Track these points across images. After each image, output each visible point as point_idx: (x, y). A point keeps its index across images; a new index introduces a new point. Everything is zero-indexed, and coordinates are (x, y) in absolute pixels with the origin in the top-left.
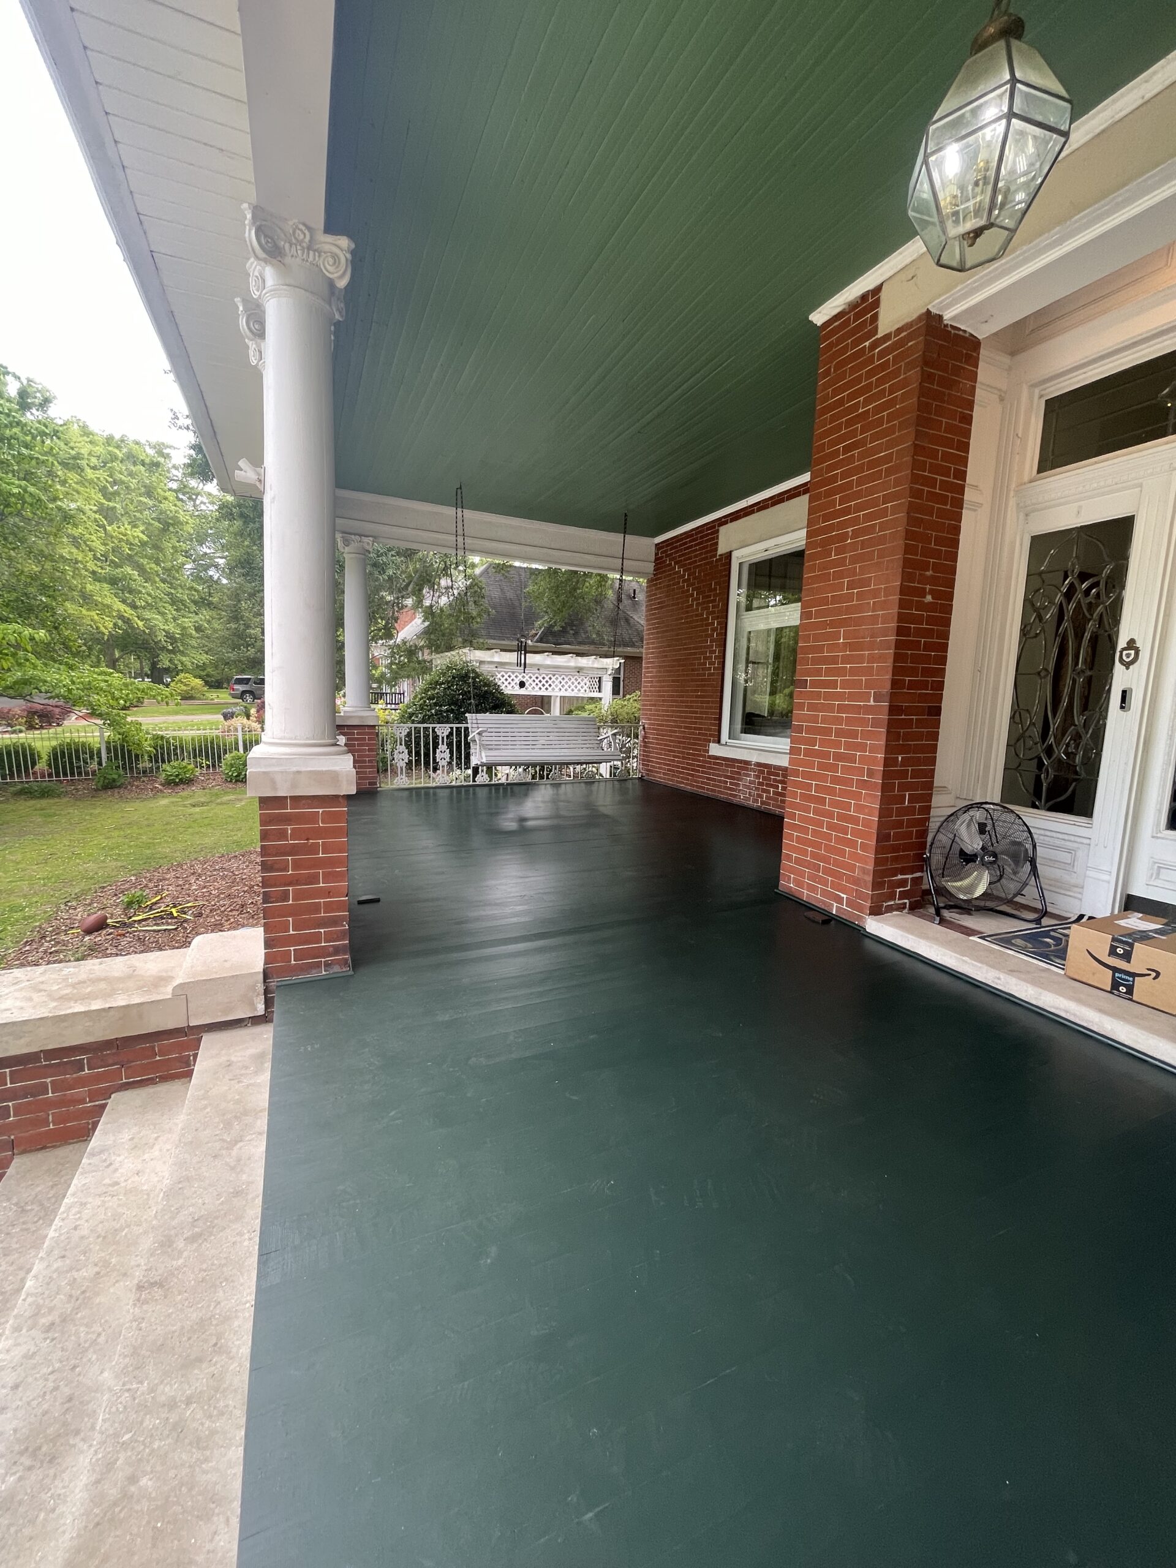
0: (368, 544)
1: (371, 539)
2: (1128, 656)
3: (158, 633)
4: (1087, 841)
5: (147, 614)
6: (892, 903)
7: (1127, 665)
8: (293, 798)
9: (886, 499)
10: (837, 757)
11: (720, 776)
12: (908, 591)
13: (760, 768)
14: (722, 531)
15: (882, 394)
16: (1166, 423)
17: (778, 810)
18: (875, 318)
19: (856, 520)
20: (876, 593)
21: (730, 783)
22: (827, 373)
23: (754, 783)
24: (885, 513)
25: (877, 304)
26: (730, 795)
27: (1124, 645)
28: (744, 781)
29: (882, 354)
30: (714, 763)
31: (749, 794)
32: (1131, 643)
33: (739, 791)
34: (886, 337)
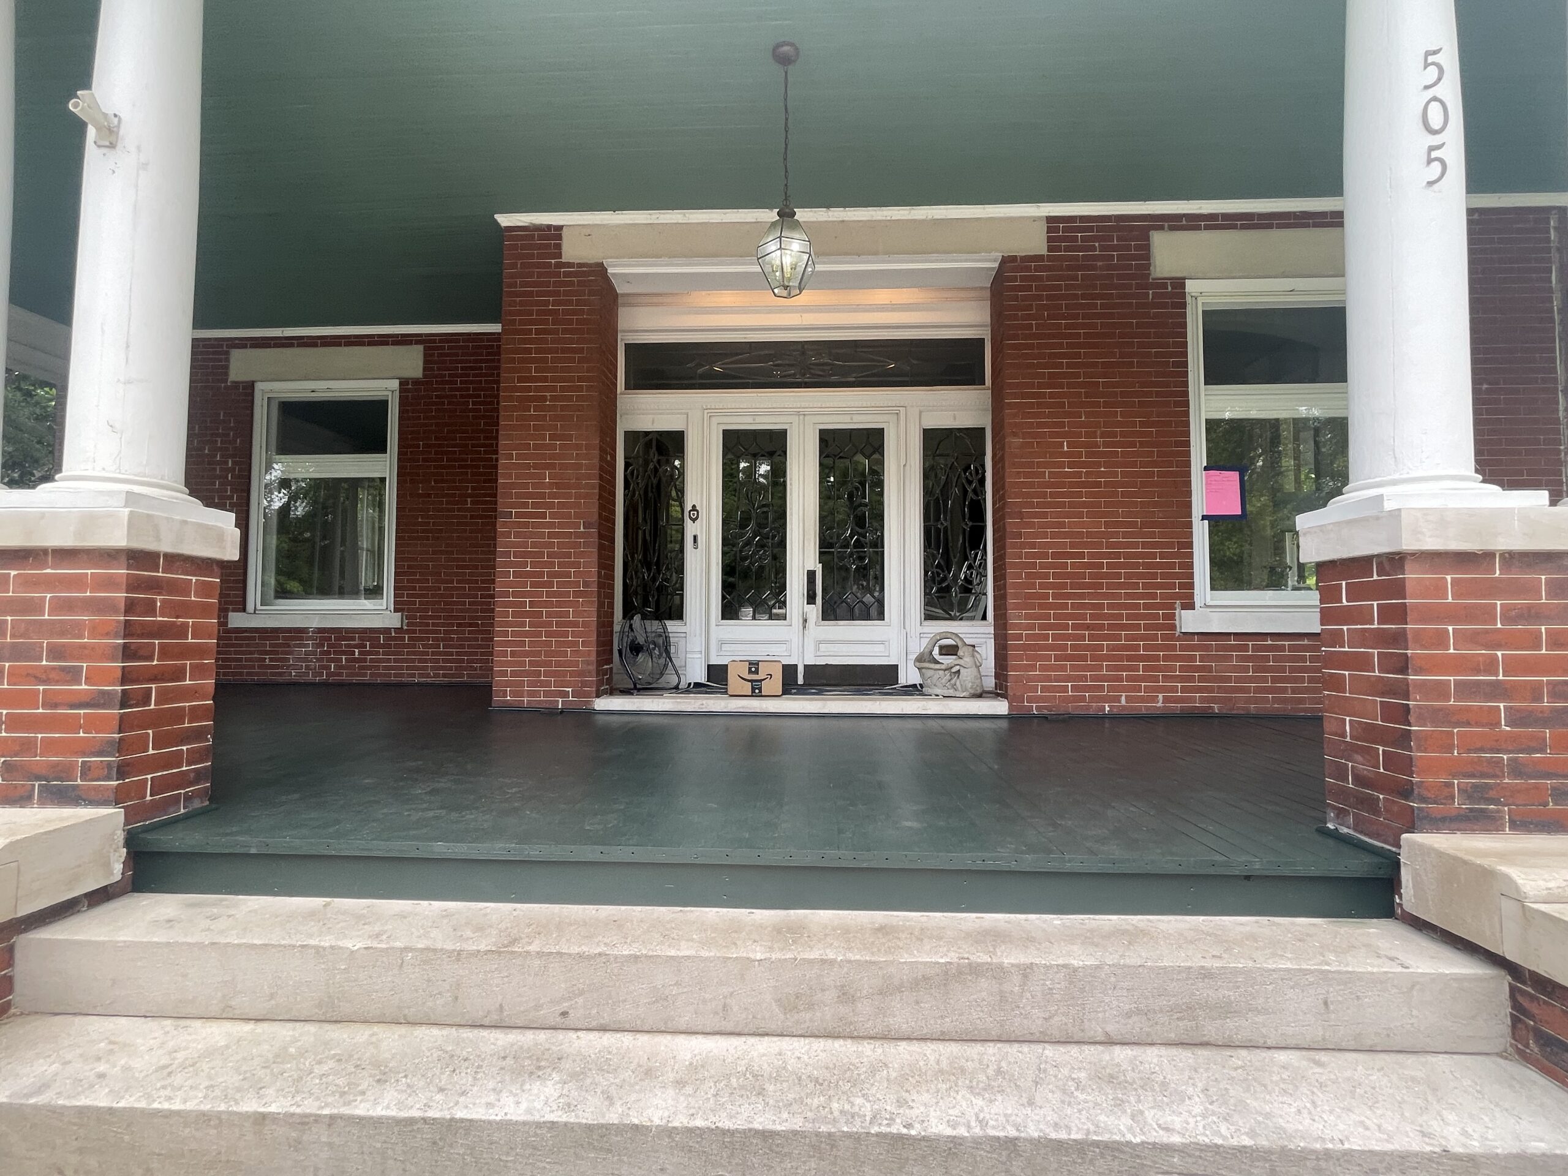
2: (694, 514)
4: (683, 635)
6: (603, 688)
7: (694, 520)
9: (580, 379)
10: (551, 575)
11: (251, 653)
12: (602, 450)
13: (324, 633)
14: (236, 354)
15: (570, 302)
16: (694, 382)
17: (355, 679)
18: (559, 247)
19: (554, 389)
20: (578, 447)
21: (271, 660)
22: (514, 266)
23: (314, 653)
24: (580, 389)
25: (560, 237)
26: (272, 674)
27: (690, 508)
28: (295, 653)
29: (567, 275)
30: (236, 638)
31: (307, 667)
32: (694, 508)
33: (288, 667)
34: (569, 265)
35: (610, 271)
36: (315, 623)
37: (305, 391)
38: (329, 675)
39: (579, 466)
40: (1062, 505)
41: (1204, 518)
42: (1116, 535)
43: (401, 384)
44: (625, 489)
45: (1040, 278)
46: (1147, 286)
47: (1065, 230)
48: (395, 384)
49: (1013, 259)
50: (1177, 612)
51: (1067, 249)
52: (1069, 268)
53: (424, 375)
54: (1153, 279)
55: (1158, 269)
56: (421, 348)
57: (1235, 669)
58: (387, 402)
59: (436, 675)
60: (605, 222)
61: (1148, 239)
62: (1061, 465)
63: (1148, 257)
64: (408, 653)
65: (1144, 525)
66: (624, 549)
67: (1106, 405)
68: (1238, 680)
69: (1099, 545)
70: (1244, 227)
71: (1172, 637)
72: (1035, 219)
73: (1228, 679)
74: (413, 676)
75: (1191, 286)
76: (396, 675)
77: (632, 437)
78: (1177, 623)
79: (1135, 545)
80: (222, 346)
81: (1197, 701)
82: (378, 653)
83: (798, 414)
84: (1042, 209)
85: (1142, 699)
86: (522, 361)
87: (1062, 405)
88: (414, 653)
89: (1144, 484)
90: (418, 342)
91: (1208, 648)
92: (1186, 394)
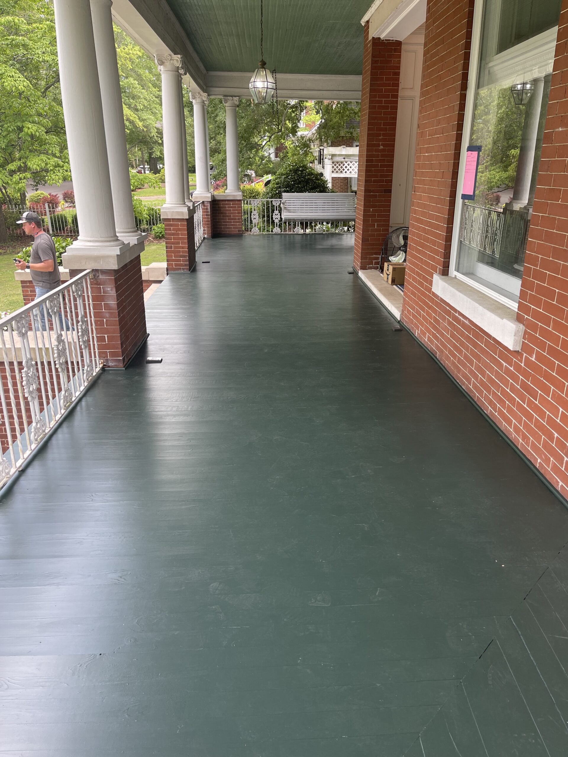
0: (236, 100)
1: (238, 98)
3: (152, 130)
5: (145, 115)
6: (371, 266)
8: (172, 219)
18: (369, 32)
25: (369, 27)
29: (369, 48)
34: (369, 42)
35: (382, 37)
81: (434, 346)
91: (441, 307)
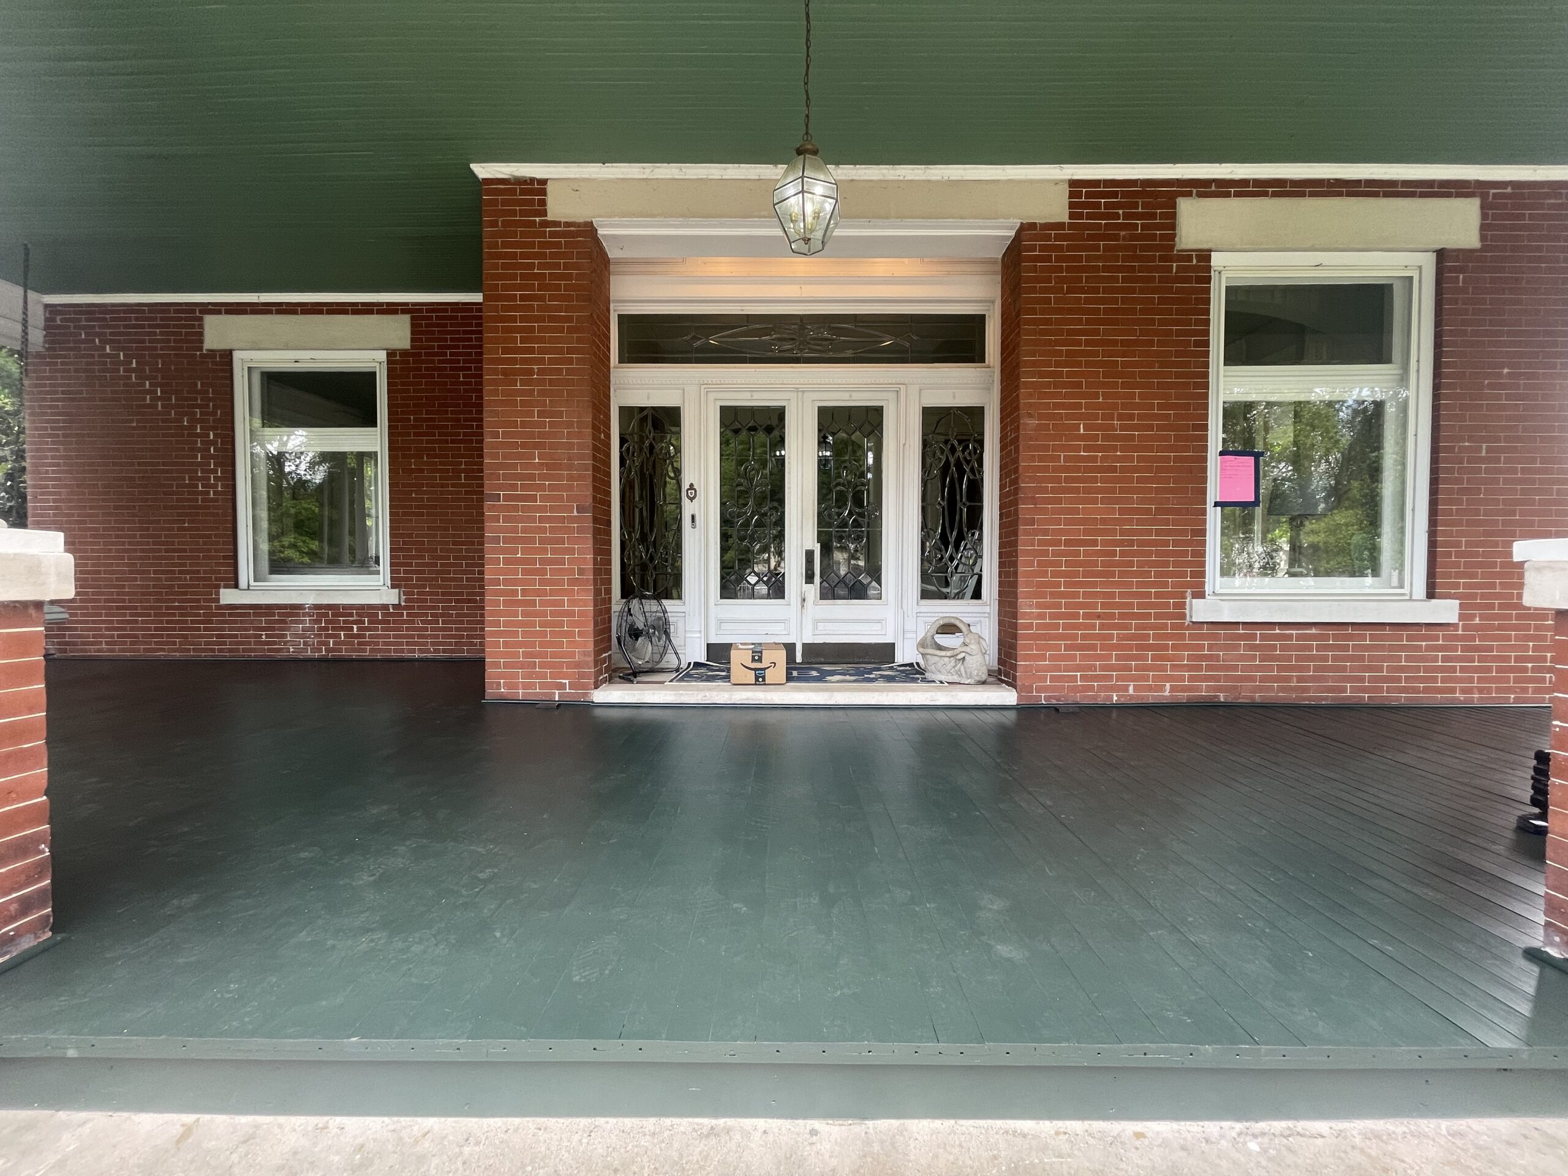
2: (691, 493)
4: (684, 614)
6: (602, 677)
7: (692, 499)
9: (570, 351)
10: (543, 561)
11: (246, 629)
12: (595, 427)
13: (321, 610)
14: (210, 320)
15: (557, 266)
16: (689, 355)
17: (354, 655)
18: (543, 203)
19: (541, 361)
20: (569, 425)
21: (267, 636)
22: (494, 224)
23: (312, 629)
24: (570, 361)
25: (544, 192)
26: (269, 650)
27: (687, 487)
28: (292, 629)
29: (553, 234)
30: (230, 615)
31: (305, 643)
32: (692, 486)
33: (286, 643)
34: (556, 224)
35: (601, 232)
36: (310, 599)
37: (288, 361)
38: (328, 650)
39: (571, 446)
40: (1077, 490)
41: (1216, 504)
42: (1130, 522)
43: (388, 355)
44: (621, 466)
45: (1060, 248)
46: (1170, 259)
47: (1089, 195)
48: (382, 356)
49: (1032, 226)
50: (1188, 601)
51: (1090, 216)
52: (1091, 237)
53: (412, 346)
54: (1178, 251)
55: (1183, 240)
56: (407, 318)
57: (1242, 658)
58: (374, 374)
59: (435, 651)
60: (593, 176)
61: (1174, 206)
62: (1077, 449)
63: (1173, 227)
64: (408, 629)
65: (1158, 511)
66: (621, 528)
67: (1124, 385)
68: (1245, 668)
69: (1113, 532)
70: (1275, 195)
71: (1181, 627)
72: (1057, 182)
73: (1235, 668)
74: (414, 651)
75: (1217, 260)
76: (395, 651)
77: (626, 412)
78: (1187, 612)
79: (1149, 532)
80: (194, 311)
81: (1203, 690)
82: (377, 629)
83: (797, 390)
84: (1065, 171)
85: (1150, 688)
86: (506, 330)
87: (1079, 385)
88: (414, 629)
89: (1159, 470)
90: (404, 312)
91: (1216, 637)
92: (1206, 375)
